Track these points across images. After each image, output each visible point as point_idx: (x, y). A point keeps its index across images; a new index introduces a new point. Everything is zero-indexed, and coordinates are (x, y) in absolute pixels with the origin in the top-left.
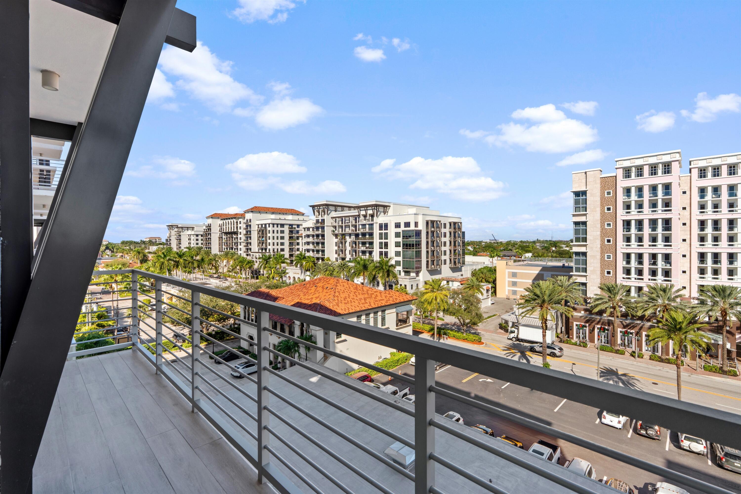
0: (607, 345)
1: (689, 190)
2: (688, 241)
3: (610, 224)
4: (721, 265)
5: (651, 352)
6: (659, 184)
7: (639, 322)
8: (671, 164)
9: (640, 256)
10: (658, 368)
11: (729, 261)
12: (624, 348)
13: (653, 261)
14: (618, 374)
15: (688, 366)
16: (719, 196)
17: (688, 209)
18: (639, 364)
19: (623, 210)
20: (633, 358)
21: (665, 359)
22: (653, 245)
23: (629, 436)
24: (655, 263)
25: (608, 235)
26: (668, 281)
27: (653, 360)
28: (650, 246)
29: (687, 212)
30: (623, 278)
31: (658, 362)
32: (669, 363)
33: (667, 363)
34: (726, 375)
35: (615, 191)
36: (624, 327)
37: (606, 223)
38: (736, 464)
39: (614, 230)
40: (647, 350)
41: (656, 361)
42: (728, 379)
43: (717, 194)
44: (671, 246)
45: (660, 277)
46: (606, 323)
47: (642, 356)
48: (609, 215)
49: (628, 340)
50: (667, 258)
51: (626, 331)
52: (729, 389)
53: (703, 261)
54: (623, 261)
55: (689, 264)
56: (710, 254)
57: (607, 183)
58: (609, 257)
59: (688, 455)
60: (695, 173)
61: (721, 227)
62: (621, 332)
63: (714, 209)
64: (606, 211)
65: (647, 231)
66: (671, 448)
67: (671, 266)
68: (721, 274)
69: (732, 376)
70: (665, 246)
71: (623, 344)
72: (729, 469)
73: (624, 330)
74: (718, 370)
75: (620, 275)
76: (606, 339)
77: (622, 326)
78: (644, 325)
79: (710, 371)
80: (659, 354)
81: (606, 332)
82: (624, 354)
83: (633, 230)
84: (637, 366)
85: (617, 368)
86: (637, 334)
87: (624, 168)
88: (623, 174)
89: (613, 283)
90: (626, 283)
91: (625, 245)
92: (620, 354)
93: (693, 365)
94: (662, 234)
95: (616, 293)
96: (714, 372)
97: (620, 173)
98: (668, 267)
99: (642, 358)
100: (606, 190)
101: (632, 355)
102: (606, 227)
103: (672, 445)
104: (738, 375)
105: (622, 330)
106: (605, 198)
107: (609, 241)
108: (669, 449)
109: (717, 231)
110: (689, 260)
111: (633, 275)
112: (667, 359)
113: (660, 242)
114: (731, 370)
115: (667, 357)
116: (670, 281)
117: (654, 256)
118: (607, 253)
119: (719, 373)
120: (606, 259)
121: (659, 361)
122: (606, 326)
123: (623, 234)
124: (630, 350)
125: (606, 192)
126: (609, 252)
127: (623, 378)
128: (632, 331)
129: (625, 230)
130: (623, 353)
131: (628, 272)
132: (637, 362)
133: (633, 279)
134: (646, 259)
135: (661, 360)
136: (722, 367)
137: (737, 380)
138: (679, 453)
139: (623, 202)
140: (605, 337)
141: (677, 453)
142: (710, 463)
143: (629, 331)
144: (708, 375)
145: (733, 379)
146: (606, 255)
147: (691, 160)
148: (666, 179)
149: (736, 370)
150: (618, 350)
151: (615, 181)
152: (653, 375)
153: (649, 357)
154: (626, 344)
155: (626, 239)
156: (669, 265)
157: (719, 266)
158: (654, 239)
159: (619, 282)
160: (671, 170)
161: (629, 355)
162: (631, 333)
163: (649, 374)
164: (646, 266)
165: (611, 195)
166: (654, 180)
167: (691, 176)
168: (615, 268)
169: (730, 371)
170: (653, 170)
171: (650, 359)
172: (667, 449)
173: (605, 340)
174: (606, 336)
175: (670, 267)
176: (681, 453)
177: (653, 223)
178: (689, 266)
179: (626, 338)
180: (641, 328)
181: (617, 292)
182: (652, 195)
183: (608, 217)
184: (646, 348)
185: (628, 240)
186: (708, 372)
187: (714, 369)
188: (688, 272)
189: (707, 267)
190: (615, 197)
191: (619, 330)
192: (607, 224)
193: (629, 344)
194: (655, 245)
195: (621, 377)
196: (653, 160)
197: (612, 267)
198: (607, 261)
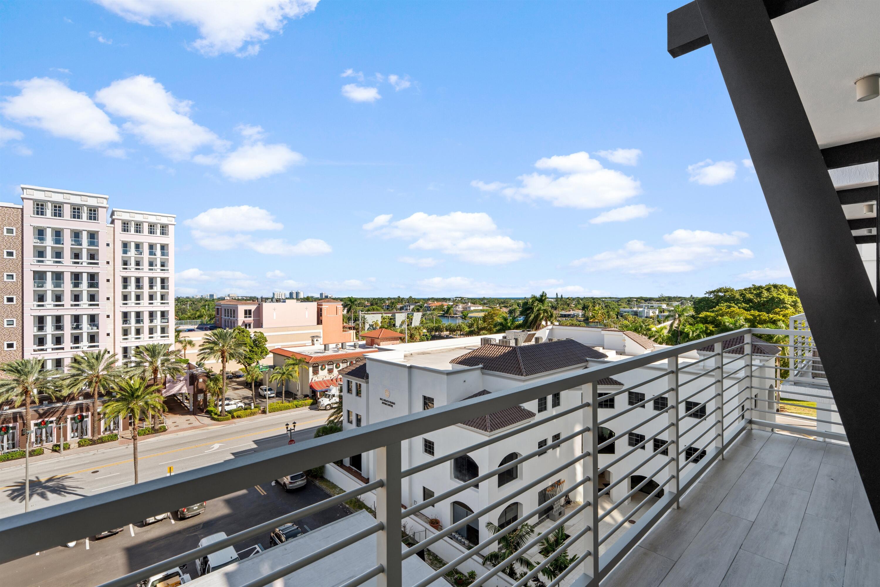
0: (14, 450)
1: (113, 243)
2: (111, 299)
3: (12, 276)
4: (143, 323)
5: (78, 438)
6: (48, 227)
7: (59, 405)
8: (98, 210)
9: (58, 319)
10: (92, 453)
11: (150, 319)
12: (40, 445)
13: (75, 324)
14: (40, 482)
15: (123, 437)
16: (141, 253)
17: (111, 263)
18: (67, 458)
19: (34, 257)
20: (56, 454)
21: (98, 440)
22: (76, 305)
23: (88, 548)
24: (77, 327)
25: (9, 291)
26: (94, 346)
27: (83, 446)
28: (72, 305)
29: (110, 267)
30: (34, 351)
31: (90, 447)
32: (103, 442)
33: (100, 443)
34: (158, 433)
35: (20, 229)
36: (41, 416)
37: (5, 274)
38: (194, 508)
39: (20, 284)
40: (72, 437)
41: (88, 445)
42: (161, 437)
43: (139, 251)
44: (98, 305)
45: (85, 343)
46: (10, 418)
47: (68, 446)
48: (10, 262)
49: (47, 433)
50: (93, 319)
51: (43, 421)
52: (164, 445)
53: (127, 321)
54: (35, 326)
55: (113, 325)
56: (134, 313)
57: (7, 216)
58: (10, 323)
59: (154, 528)
60: (118, 225)
61: (143, 286)
62: (36, 425)
63: (136, 266)
64: (5, 256)
65: (67, 286)
66: (137, 532)
67: (98, 328)
68: (143, 333)
69: (162, 432)
70: (91, 305)
71: (39, 440)
72: (190, 516)
73: (40, 421)
74: (151, 431)
75: (30, 346)
76: (10, 442)
77: (38, 415)
78: (67, 406)
79: (144, 435)
80: (89, 436)
81: (11, 431)
82: (43, 453)
83: (49, 285)
84: (66, 461)
85: (37, 476)
86: (59, 419)
87: (34, 200)
88: (34, 208)
89: (19, 359)
90: (40, 356)
91: (35, 306)
92: (37, 455)
93: (127, 435)
94: (88, 291)
95: (29, 372)
96: (148, 434)
97: (29, 208)
98: (95, 330)
99: (69, 448)
100: (5, 225)
101: (54, 450)
102: (5, 280)
103: (136, 528)
104: (167, 430)
105: (36, 422)
106: (4, 238)
107: (10, 300)
108: (135, 534)
109: (139, 289)
110: (113, 321)
111: (49, 344)
112: (99, 439)
113: (85, 300)
114: (161, 426)
115: (99, 436)
116: (98, 346)
117: (77, 319)
118: (7, 317)
119: (152, 433)
120: (6, 326)
121: (91, 445)
122: (10, 422)
123: (34, 290)
124: (50, 445)
125: (5, 228)
126: (10, 315)
127: (50, 484)
128: (51, 419)
129: (36, 285)
130: (40, 453)
131: (41, 341)
132: (64, 456)
133: (49, 351)
134: (67, 323)
135: (93, 442)
136: (154, 427)
137: (168, 434)
138: (145, 531)
139: (34, 246)
140: (8, 440)
141: (143, 532)
142: (173, 522)
143: (46, 419)
144: (144, 440)
145: (164, 434)
146: (5, 320)
147: (114, 209)
148: (92, 226)
149: (165, 425)
150: (34, 451)
151: (20, 216)
152: (89, 463)
153: (77, 445)
154: (44, 438)
155: (37, 298)
156: (95, 328)
157: (142, 325)
158: (77, 298)
159: (28, 356)
160: (98, 217)
161: (51, 451)
162: (51, 422)
163: (85, 464)
164: (68, 331)
165: (14, 234)
166: (77, 225)
167: (114, 228)
168: (20, 338)
169: (160, 428)
170: (76, 212)
171: (80, 446)
172: (133, 535)
173: (8, 444)
174: (11, 438)
175: (98, 330)
176: (147, 530)
177: (76, 277)
178: (113, 328)
179: (44, 430)
180: (64, 410)
181: (29, 370)
182: (73, 243)
183: (8, 266)
184: (72, 435)
185: (41, 298)
186: (142, 437)
187: (147, 432)
188: (112, 335)
189: (131, 327)
190: (20, 238)
191: (33, 422)
192: (7, 275)
193: (47, 437)
194: (78, 305)
195: (47, 484)
196: (77, 200)
197: (16, 336)
198: (7, 329)
